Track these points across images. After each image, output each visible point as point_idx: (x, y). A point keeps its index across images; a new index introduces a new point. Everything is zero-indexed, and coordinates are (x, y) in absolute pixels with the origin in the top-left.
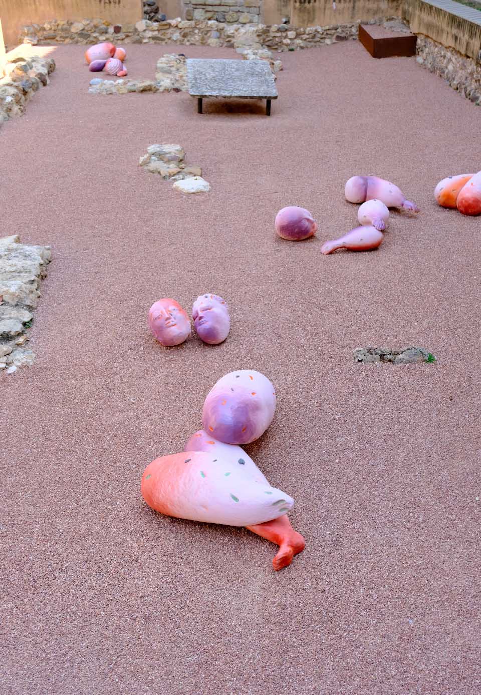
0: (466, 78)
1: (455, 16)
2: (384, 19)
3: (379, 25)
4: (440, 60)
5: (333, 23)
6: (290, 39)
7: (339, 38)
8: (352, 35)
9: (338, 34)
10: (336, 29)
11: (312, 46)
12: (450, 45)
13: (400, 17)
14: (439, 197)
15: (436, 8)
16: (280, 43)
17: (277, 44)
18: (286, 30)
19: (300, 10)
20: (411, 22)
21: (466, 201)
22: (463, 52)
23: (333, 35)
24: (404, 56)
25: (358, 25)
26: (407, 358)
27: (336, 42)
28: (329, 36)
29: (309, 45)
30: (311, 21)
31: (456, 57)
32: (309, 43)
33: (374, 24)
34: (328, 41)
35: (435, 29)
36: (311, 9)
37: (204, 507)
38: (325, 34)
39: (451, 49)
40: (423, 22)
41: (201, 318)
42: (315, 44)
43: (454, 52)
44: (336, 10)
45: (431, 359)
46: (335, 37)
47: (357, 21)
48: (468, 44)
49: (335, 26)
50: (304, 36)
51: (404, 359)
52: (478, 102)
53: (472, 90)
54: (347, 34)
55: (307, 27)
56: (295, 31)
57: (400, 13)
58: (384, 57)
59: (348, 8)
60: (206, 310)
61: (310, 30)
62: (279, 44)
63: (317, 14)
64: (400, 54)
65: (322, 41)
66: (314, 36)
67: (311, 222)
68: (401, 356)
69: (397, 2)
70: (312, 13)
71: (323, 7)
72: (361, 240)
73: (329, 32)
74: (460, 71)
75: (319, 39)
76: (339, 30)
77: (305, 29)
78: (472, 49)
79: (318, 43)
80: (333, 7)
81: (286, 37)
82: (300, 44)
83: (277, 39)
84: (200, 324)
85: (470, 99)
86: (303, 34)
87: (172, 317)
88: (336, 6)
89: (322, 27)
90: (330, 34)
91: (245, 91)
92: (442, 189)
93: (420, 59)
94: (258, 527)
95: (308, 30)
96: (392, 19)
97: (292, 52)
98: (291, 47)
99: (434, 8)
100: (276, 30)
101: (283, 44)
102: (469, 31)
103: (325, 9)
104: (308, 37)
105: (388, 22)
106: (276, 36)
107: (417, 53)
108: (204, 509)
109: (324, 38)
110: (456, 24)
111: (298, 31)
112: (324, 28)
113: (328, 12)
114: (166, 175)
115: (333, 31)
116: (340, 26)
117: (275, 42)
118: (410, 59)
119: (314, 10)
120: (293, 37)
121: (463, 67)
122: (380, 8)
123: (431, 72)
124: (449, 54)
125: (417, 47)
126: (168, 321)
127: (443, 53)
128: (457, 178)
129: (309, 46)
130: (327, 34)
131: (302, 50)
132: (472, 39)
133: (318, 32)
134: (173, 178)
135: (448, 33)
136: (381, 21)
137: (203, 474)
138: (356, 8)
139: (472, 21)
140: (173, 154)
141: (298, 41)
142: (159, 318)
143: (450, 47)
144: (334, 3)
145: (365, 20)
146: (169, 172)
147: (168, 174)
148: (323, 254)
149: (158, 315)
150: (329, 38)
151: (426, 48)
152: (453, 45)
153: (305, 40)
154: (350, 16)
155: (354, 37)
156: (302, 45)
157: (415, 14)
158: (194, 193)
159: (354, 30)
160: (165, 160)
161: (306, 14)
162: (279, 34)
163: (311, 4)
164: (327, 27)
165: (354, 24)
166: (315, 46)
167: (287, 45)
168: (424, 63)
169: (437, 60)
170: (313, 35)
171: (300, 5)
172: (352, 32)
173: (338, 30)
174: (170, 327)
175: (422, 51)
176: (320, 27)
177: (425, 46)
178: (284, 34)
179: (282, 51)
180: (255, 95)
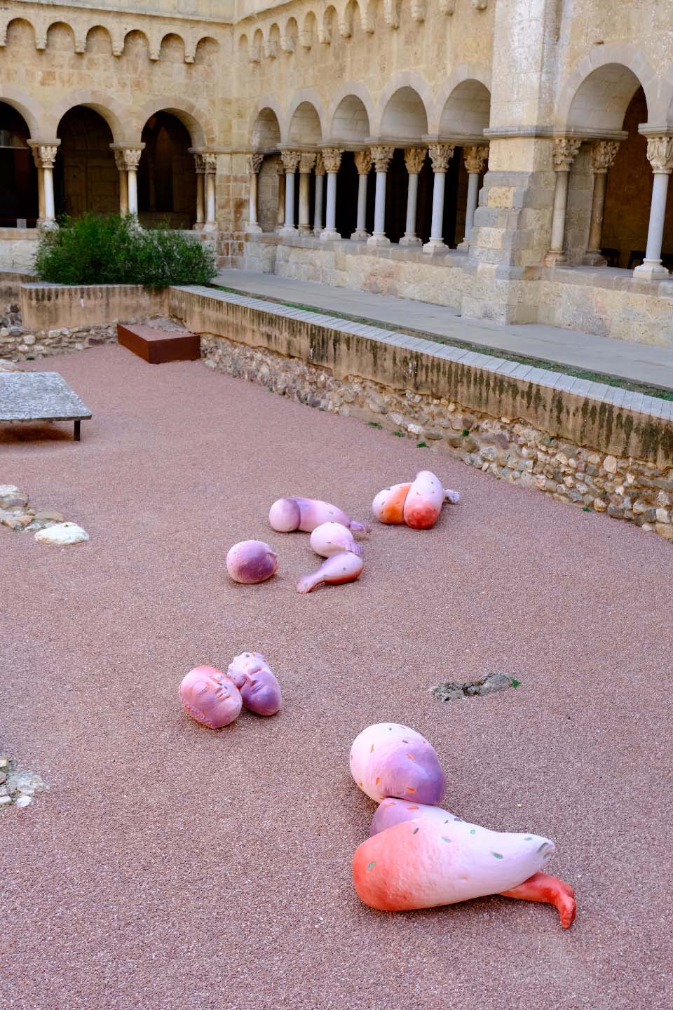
0: (294, 381)
1: (263, 312)
2: (148, 317)
3: (142, 325)
4: (245, 363)
5: (83, 324)
6: (28, 345)
7: (92, 342)
8: (109, 338)
9: (92, 337)
10: (88, 331)
11: (58, 354)
12: (261, 344)
13: (167, 315)
14: (382, 513)
15: (227, 303)
16: (14, 350)
17: (10, 352)
18: (22, 334)
19: (38, 309)
20: (188, 320)
21: (418, 513)
22: (284, 351)
23: (85, 338)
24: (187, 359)
25: (116, 325)
26: (494, 685)
27: (88, 346)
28: (79, 340)
29: (55, 351)
30: (54, 321)
31: (272, 357)
32: (53, 350)
33: (136, 323)
34: (79, 346)
35: (230, 329)
36: (52, 308)
37: (465, 878)
38: (74, 336)
39: (261, 349)
40: (209, 319)
41: (254, 682)
42: (61, 350)
43: (266, 352)
44: (85, 307)
45: (516, 684)
46: (87, 339)
47: (115, 321)
48: (289, 343)
49: (86, 328)
50: (45, 341)
51: (491, 687)
52: (321, 406)
53: (307, 394)
54: (102, 336)
55: (50, 329)
56: (34, 335)
57: (166, 309)
58: (163, 362)
59: (101, 306)
60: (256, 672)
61: (54, 333)
62: (14, 352)
63: (61, 312)
64: (182, 358)
65: (71, 346)
66: (60, 341)
67: (275, 557)
68: (486, 685)
69: (161, 298)
70: (54, 312)
71: (69, 305)
72: (344, 569)
73: (79, 335)
74: (283, 374)
75: (66, 344)
76: (93, 332)
77: (47, 331)
78: (298, 347)
79: (66, 349)
80: (80, 305)
81: (22, 343)
82: (42, 350)
83: (10, 346)
84: (255, 691)
85: (307, 404)
86: (45, 338)
87: (223, 687)
88: (85, 303)
89: (69, 329)
90: (81, 338)
91: (46, 411)
92: (383, 503)
93: (210, 363)
94: (523, 886)
95: (51, 333)
96: (157, 317)
97: (32, 361)
98: (30, 355)
99: (225, 304)
100: (8, 334)
101: (18, 352)
102: (289, 328)
103: (70, 307)
104: (51, 341)
105: (154, 321)
106: (8, 341)
107: (202, 355)
108: (464, 881)
109: (74, 342)
110: (266, 321)
111: (39, 334)
112: (71, 330)
113: (74, 310)
114: (17, 526)
115: (85, 334)
116: (93, 327)
117: (6, 350)
118: (197, 363)
119: (56, 310)
120: (31, 342)
121: (287, 369)
122: (141, 306)
123: (235, 377)
124: (259, 356)
125: (202, 349)
126: (219, 694)
127: (248, 355)
128: (396, 489)
129: (54, 353)
130: (77, 337)
131: (45, 359)
132: (295, 337)
133: (65, 335)
134: (29, 528)
135: (253, 331)
136: (144, 320)
137: (447, 840)
138: (111, 305)
139: (292, 317)
140: (13, 498)
141: (39, 347)
142: (206, 691)
143: (261, 347)
144: (82, 300)
145: (123, 318)
146: (20, 521)
147: (19, 524)
148: (302, 593)
149: (203, 687)
150: (80, 342)
151: (217, 349)
152: (265, 344)
153: (49, 345)
154: (104, 314)
155: (111, 340)
156: (45, 352)
157: (192, 311)
158: (72, 544)
159: (111, 332)
160: (4, 506)
161: (47, 314)
162: (11, 340)
163: (52, 302)
164: (77, 329)
165: (110, 324)
166: (63, 353)
167: (24, 353)
168: (218, 366)
169: (241, 362)
170: (57, 339)
171: (37, 303)
172: (109, 333)
173: (91, 332)
174: (224, 700)
175: (211, 353)
176: (66, 329)
177: (216, 347)
178: (20, 340)
179: (18, 361)
180: (63, 416)
